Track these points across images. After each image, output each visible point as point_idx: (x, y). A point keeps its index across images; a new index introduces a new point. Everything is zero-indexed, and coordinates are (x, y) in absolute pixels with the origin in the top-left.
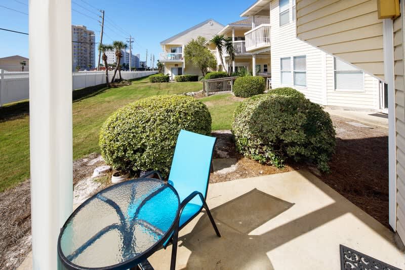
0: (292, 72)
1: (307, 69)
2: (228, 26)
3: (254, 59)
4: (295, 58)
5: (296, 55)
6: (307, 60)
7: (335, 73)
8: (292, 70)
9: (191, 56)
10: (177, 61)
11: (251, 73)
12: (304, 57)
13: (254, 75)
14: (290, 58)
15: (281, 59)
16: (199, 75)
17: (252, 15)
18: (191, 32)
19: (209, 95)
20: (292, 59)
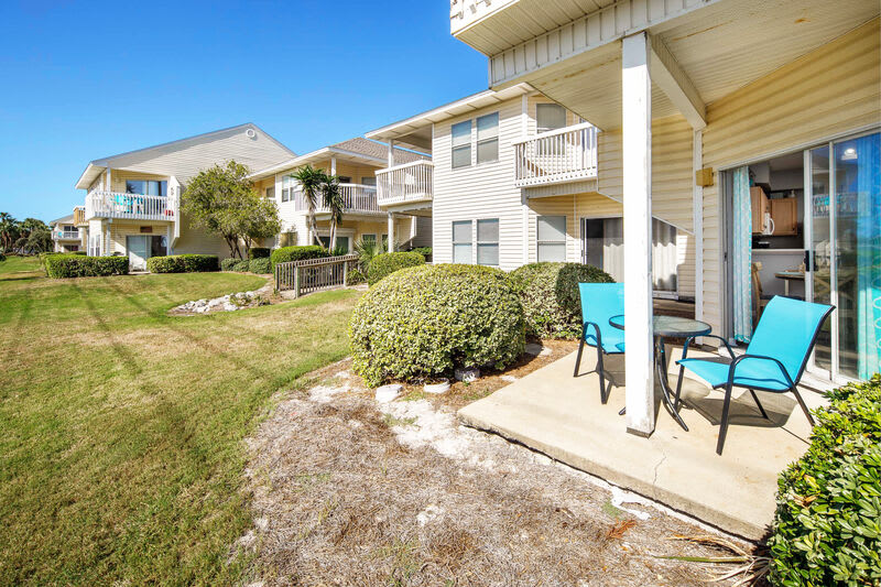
0: (475, 244)
1: (501, 239)
2: (327, 150)
3: (390, 222)
4: (478, 221)
5: (482, 217)
6: (501, 226)
7: (538, 244)
8: (474, 241)
9: (208, 207)
10: (149, 217)
11: (386, 249)
12: (497, 220)
13: (390, 250)
14: (471, 222)
15: (454, 223)
16: (219, 255)
17: (388, 138)
18: (198, 147)
19: (300, 295)
20: (474, 224)
